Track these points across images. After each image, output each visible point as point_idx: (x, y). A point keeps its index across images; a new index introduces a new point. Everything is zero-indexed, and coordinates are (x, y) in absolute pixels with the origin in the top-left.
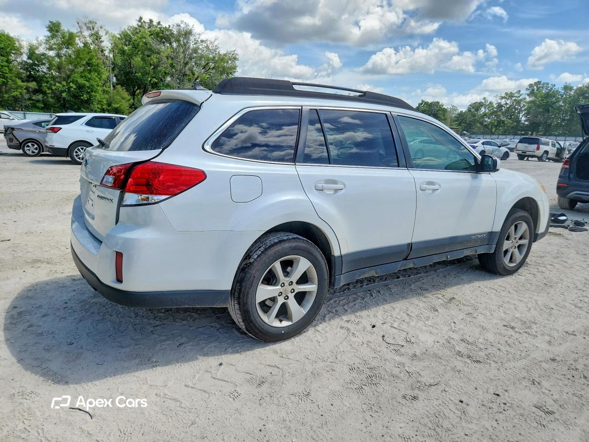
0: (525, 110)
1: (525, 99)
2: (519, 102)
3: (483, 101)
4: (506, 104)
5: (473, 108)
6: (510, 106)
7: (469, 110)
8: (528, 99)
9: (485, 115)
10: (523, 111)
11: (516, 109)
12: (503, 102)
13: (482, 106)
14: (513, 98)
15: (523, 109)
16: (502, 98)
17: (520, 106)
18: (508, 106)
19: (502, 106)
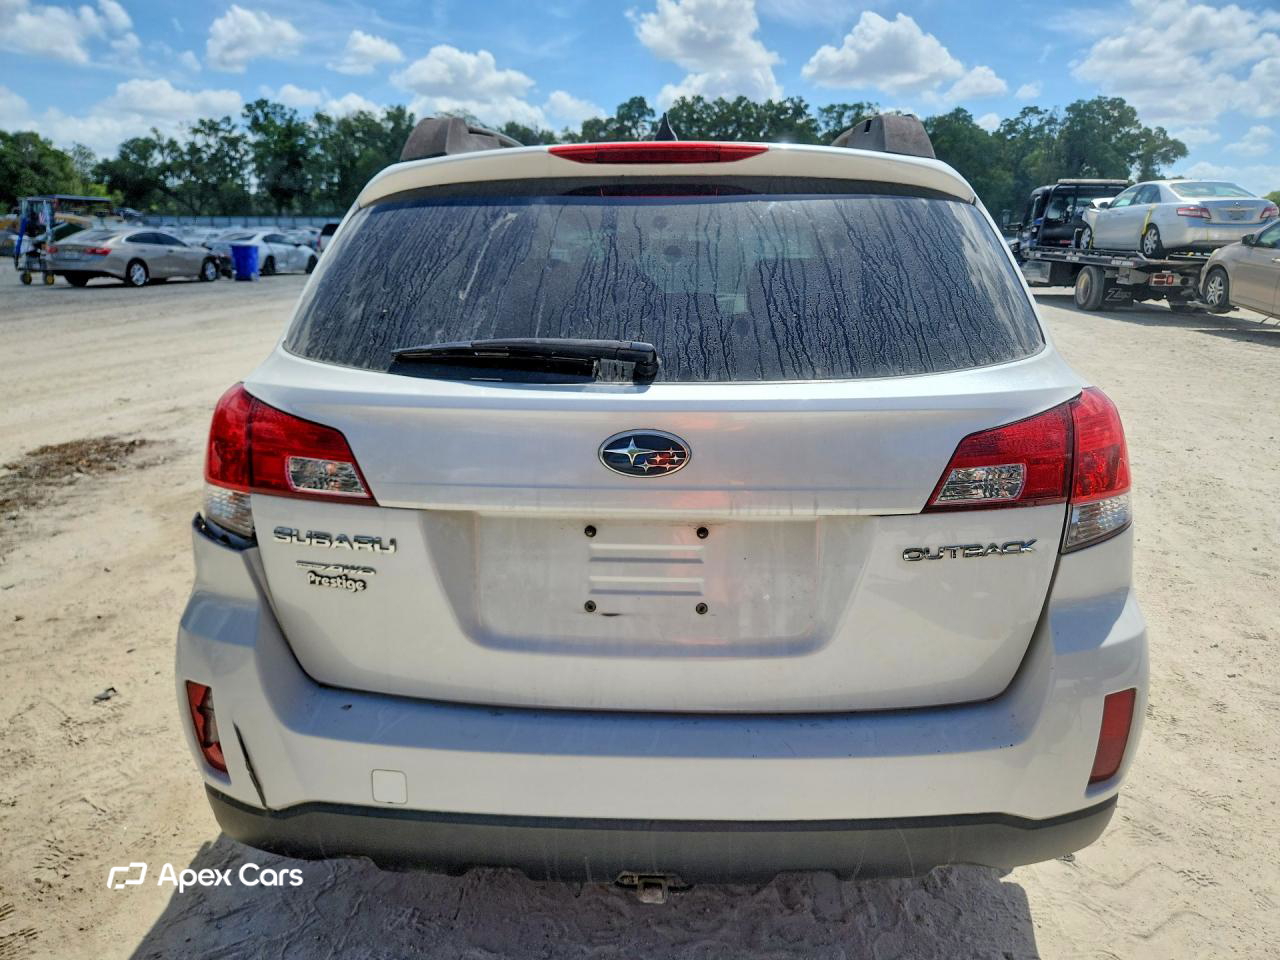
0: (254, 160)
1: (243, 136)
2: (234, 143)
3: (153, 137)
4: (208, 146)
5: (133, 151)
6: (218, 151)
7: (124, 156)
8: (252, 138)
9: (165, 169)
10: (247, 163)
11: (233, 159)
12: (200, 140)
13: (154, 147)
14: (221, 134)
15: (246, 158)
16: (196, 131)
17: (237, 151)
18: (213, 151)
19: (199, 150)
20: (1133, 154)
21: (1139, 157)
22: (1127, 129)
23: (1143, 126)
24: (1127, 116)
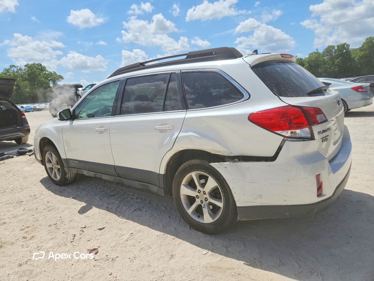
20: (49, 79)
21: (51, 80)
22: (45, 72)
23: (49, 71)
24: (42, 69)
